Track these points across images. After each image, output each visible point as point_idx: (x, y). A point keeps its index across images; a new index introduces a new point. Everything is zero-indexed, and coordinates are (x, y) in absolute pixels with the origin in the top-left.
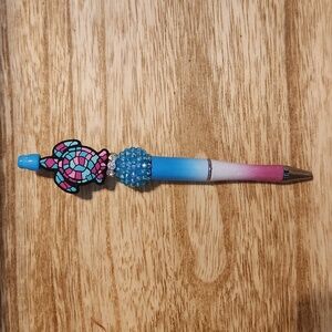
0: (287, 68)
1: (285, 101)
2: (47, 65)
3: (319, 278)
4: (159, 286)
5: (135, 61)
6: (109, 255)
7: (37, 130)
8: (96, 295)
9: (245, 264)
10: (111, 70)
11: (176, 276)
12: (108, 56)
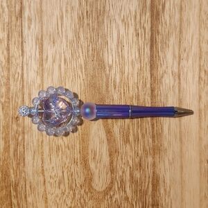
0: (151, 66)
1: (148, 85)
2: (9, 62)
3: (165, 190)
4: (71, 192)
5: (61, 61)
6: (43, 173)
7: (3, 100)
8: (35, 196)
9: (122, 181)
10: (46, 66)
11: (81, 186)
12: (45, 57)
